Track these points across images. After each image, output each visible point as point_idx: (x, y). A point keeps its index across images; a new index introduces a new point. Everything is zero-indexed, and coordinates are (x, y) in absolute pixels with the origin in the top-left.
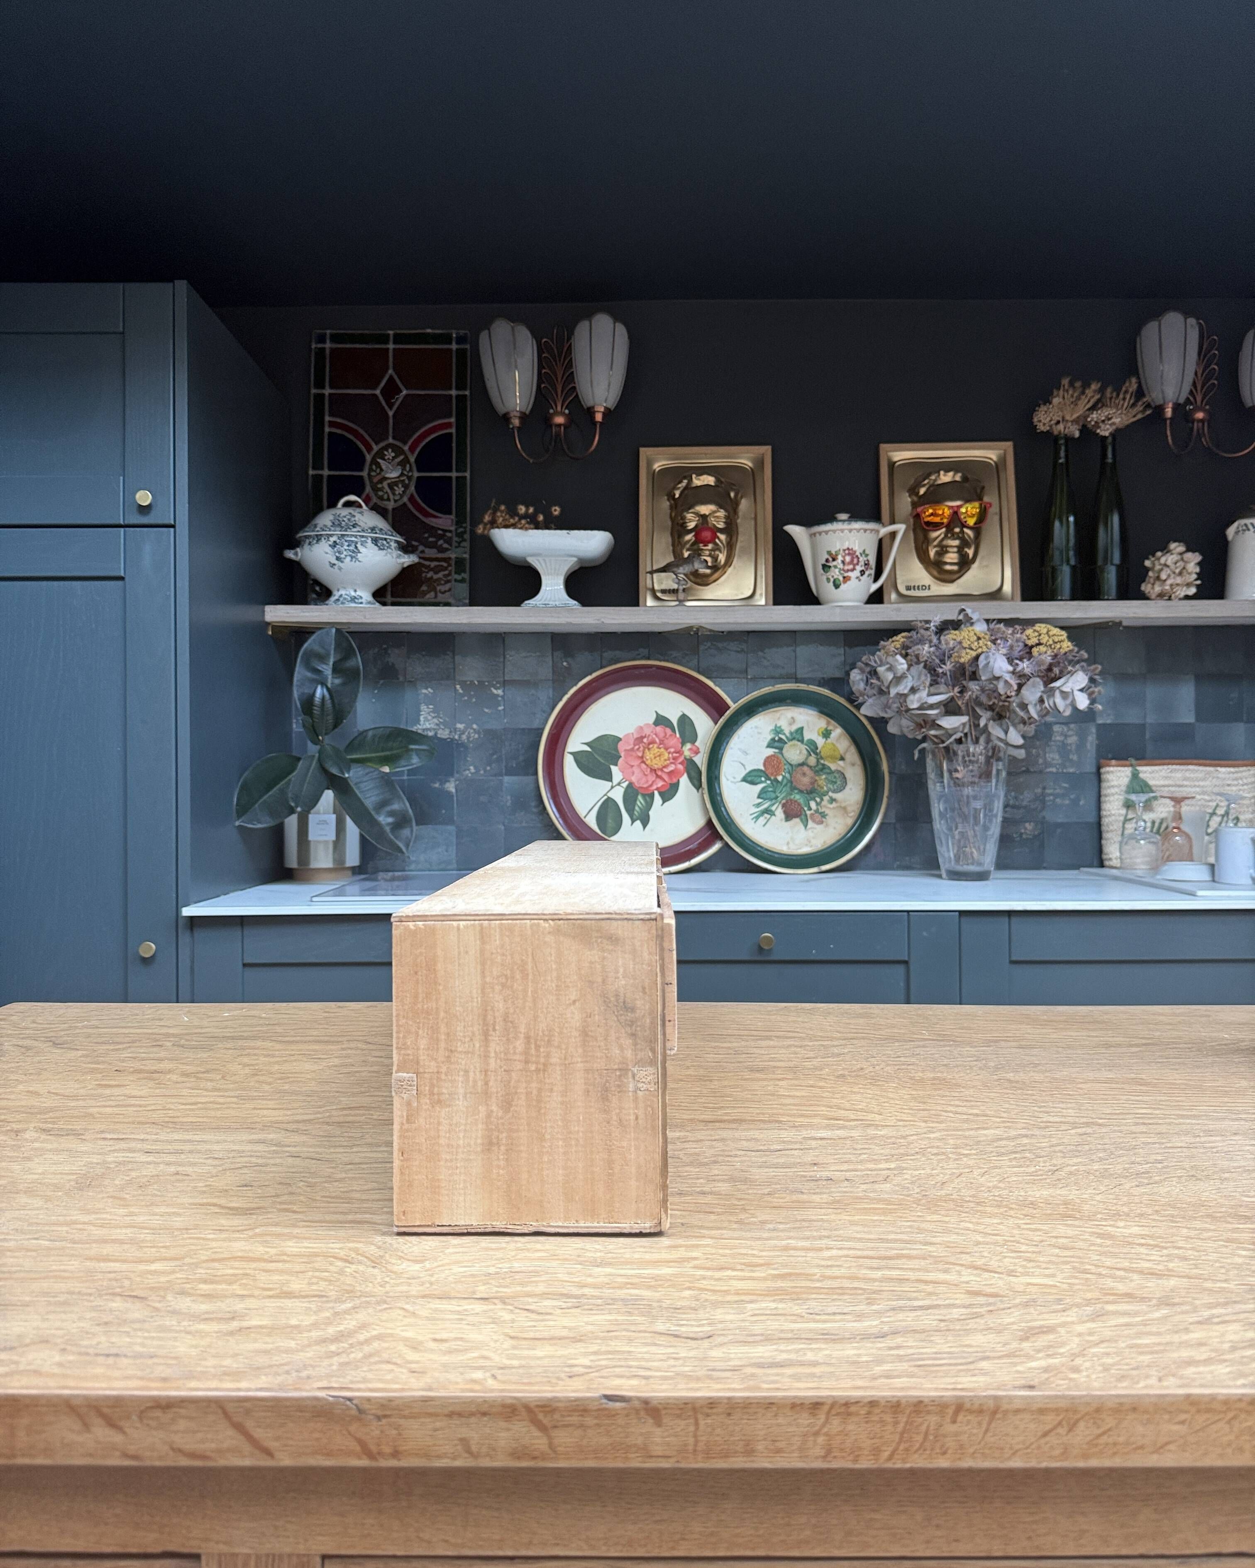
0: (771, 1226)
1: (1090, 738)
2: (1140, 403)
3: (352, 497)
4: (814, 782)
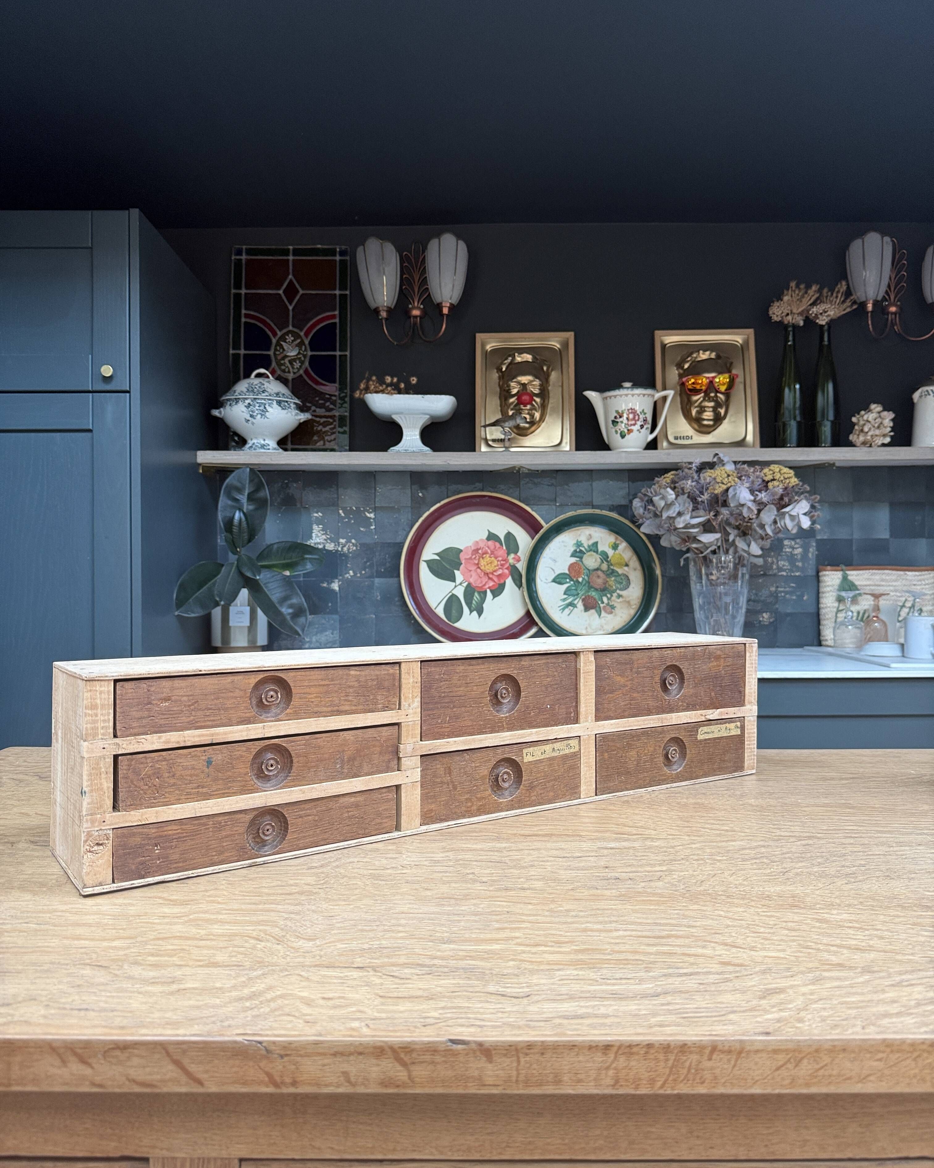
0: (574, 914)
1: (811, 550)
2: (848, 300)
3: (262, 371)
4: (606, 582)
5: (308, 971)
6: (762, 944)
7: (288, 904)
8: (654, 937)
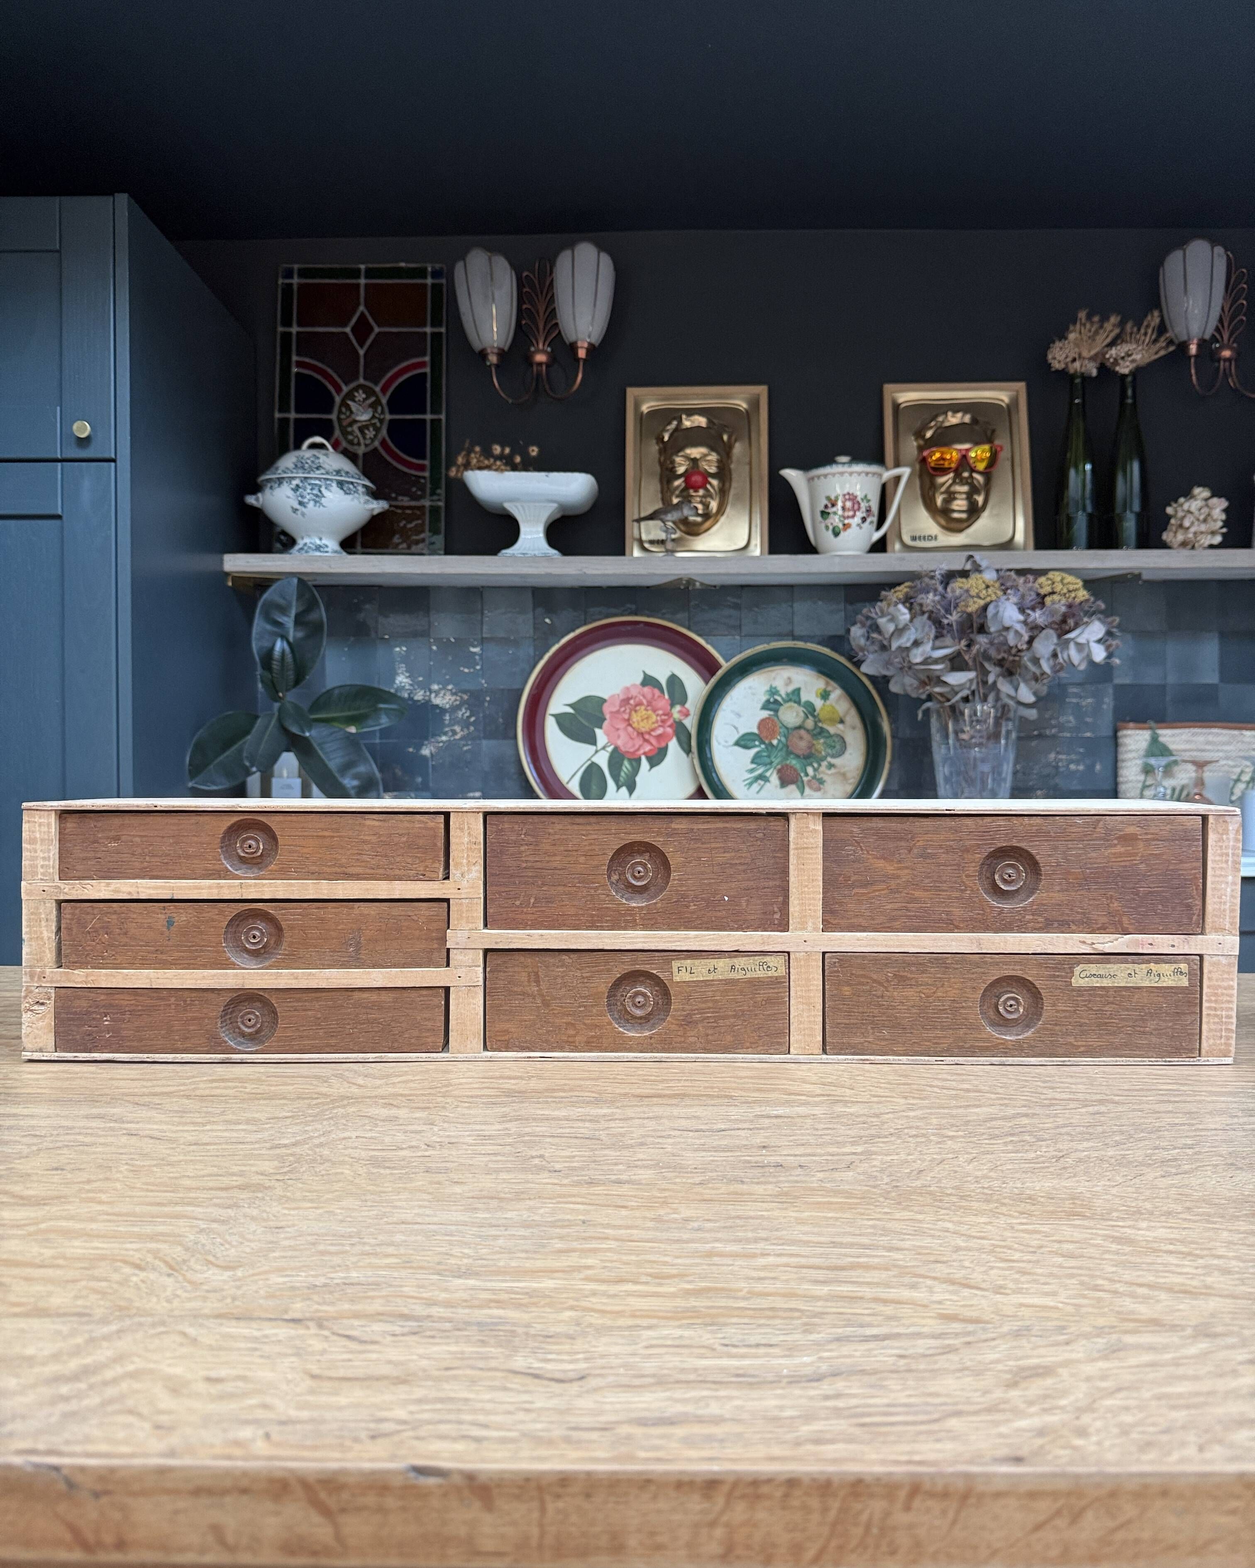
0: (695, 1225)
1: (1106, 700)
2: (1162, 339)
3: (318, 439)
4: (811, 746)
5: (201, 1325)
6: (1016, 1281)
7: (216, 1205)
8: (828, 1268)
